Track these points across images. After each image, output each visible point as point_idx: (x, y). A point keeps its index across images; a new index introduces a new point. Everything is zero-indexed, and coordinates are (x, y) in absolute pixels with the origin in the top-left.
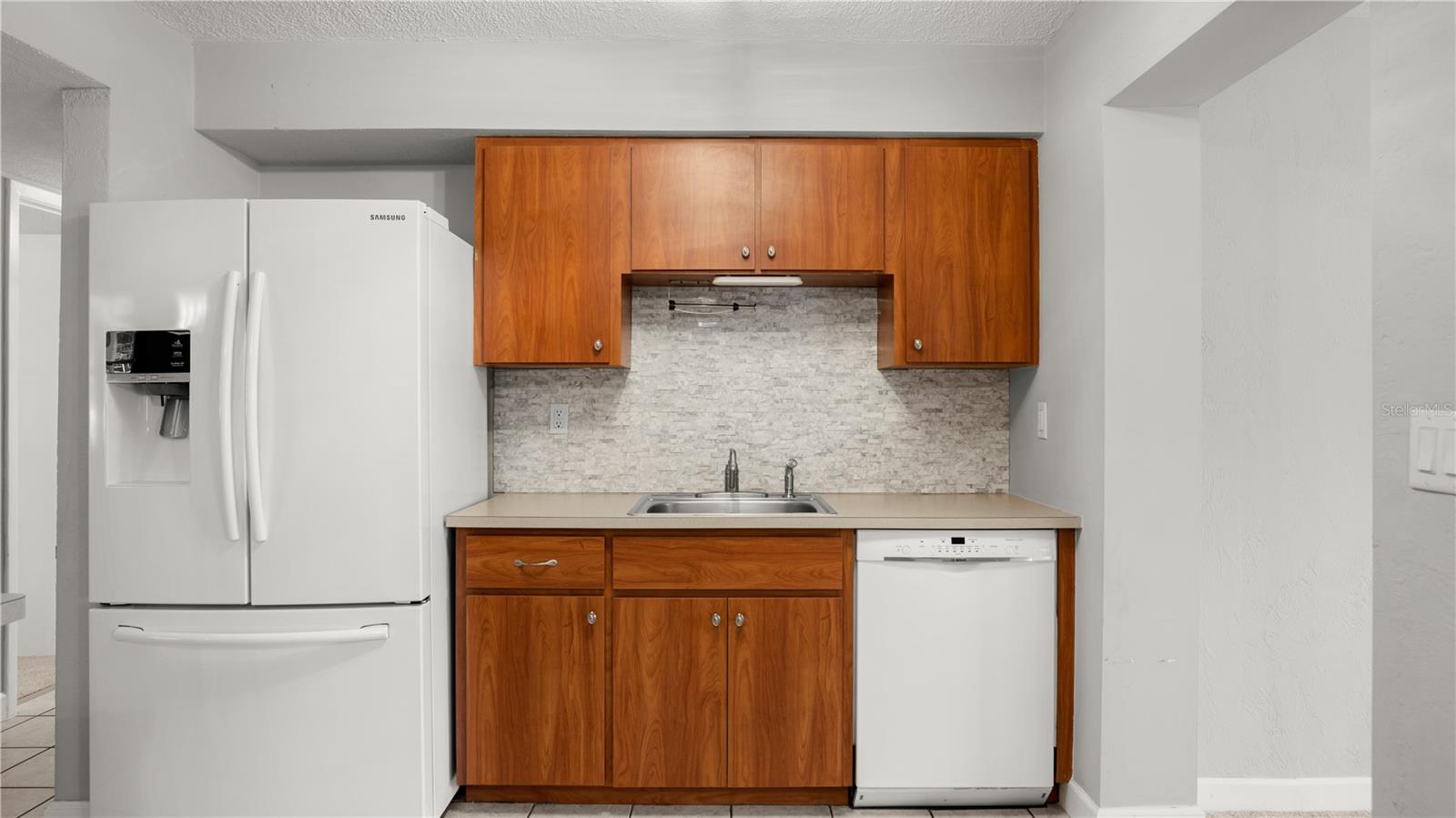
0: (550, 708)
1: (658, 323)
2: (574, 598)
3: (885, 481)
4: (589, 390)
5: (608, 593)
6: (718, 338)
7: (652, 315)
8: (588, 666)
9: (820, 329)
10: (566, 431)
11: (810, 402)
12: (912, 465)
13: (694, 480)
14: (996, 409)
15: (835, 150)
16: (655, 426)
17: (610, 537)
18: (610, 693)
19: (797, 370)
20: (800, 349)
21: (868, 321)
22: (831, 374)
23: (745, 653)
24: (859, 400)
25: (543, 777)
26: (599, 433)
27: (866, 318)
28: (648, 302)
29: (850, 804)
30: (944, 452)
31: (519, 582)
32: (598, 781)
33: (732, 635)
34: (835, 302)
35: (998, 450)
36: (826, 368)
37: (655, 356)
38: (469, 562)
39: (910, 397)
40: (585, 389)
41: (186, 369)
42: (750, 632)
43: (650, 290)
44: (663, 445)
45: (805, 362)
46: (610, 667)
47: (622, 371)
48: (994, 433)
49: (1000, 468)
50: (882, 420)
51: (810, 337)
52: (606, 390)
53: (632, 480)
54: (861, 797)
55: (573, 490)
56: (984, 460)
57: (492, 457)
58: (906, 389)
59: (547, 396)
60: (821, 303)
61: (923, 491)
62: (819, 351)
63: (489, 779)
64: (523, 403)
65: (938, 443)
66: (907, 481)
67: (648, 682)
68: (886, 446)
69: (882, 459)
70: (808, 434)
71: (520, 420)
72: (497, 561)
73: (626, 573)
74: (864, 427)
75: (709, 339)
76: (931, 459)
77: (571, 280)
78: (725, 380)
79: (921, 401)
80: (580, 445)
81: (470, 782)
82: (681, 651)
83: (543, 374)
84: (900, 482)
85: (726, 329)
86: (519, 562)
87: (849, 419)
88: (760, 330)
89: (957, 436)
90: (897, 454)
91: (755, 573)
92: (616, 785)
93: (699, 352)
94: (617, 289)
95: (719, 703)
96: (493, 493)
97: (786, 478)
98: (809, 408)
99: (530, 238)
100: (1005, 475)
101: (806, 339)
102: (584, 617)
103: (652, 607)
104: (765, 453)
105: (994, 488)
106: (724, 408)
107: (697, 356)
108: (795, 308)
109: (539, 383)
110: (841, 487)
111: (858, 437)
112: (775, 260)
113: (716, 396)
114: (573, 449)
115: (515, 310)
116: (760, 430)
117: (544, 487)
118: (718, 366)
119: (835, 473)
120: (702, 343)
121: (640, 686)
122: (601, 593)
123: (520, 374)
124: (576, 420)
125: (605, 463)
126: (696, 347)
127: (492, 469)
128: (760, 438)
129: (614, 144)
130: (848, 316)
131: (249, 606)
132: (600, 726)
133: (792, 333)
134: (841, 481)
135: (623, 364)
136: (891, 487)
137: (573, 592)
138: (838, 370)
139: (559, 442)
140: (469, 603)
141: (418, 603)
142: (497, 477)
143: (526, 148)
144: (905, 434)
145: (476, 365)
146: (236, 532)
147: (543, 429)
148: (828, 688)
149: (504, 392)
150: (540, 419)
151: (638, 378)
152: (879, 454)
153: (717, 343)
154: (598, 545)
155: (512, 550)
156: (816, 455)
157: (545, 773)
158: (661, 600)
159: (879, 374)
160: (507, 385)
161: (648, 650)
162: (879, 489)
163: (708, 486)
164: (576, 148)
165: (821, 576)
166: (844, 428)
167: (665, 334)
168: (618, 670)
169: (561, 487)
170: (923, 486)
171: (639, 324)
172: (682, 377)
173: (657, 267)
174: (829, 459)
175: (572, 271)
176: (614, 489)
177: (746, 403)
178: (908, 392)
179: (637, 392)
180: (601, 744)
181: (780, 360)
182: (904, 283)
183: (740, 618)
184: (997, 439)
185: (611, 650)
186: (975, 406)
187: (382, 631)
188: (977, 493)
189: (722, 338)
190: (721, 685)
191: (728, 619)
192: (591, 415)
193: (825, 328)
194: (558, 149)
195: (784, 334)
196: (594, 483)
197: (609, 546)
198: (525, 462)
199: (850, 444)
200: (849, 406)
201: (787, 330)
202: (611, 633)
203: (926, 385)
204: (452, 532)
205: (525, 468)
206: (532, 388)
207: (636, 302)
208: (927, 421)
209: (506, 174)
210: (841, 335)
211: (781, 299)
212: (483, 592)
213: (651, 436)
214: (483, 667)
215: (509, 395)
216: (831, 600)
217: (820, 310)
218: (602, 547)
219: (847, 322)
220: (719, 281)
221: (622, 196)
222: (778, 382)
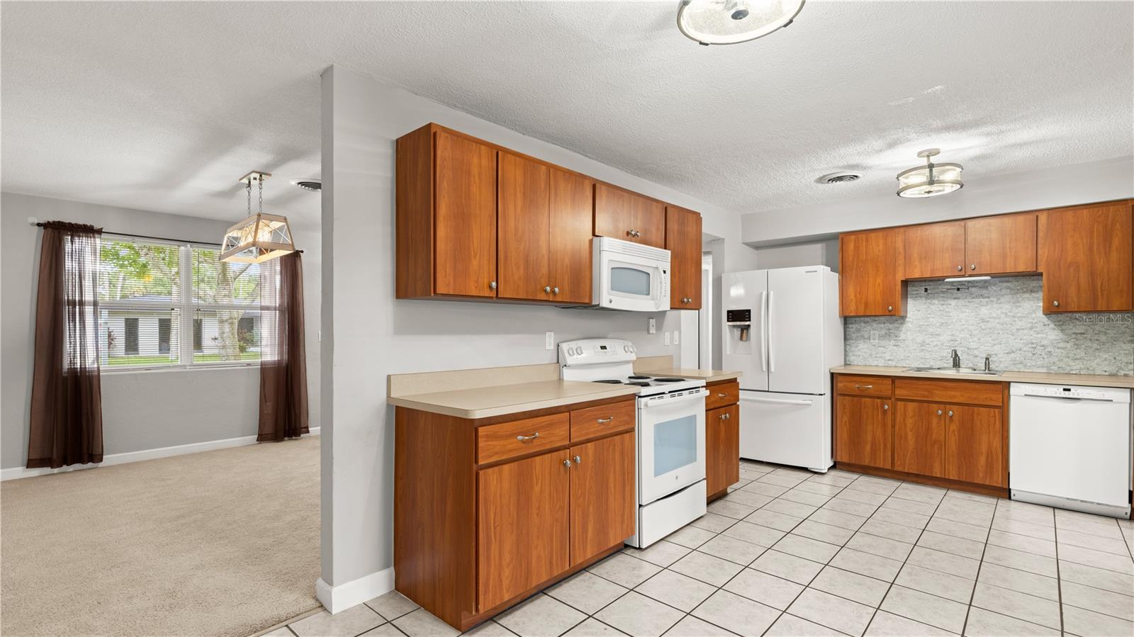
0: (869, 438)
1: (920, 297)
2: (879, 400)
3: (1047, 367)
4: (888, 325)
5: (893, 399)
6: (951, 302)
7: (917, 294)
8: (884, 425)
9: (1008, 296)
10: (877, 341)
11: (1002, 330)
12: (1065, 360)
13: (938, 363)
14: (1124, 333)
15: (1007, 220)
16: (919, 340)
17: (894, 379)
18: (893, 436)
19: (995, 315)
20: (996, 306)
21: (1037, 292)
22: (1014, 317)
23: (954, 427)
24: (1031, 329)
25: (866, 462)
26: (893, 342)
27: (1036, 290)
28: (917, 289)
29: (1010, 498)
30: (1086, 354)
31: (857, 393)
32: (888, 467)
33: (947, 419)
34: (1017, 283)
35: (1126, 354)
36: (1012, 314)
37: (919, 311)
38: (839, 384)
39: (1064, 327)
40: (886, 325)
41: (750, 320)
42: (956, 418)
43: (916, 284)
44: (923, 348)
45: (999, 312)
46: (893, 426)
47: (904, 318)
48: (1123, 345)
49: (1127, 363)
50: (1046, 338)
51: (1002, 300)
52: (896, 325)
53: (908, 362)
54: (1014, 495)
55: (880, 365)
56: (1115, 358)
57: (845, 351)
58: (1060, 323)
59: (869, 328)
60: (1009, 284)
61: (1072, 372)
62: (1007, 306)
63: (845, 459)
64: (858, 331)
65: (1082, 349)
66: (1061, 367)
67: (910, 435)
68: (1049, 350)
69: (1045, 356)
70: (1001, 344)
71: (857, 337)
72: (849, 385)
73: (900, 392)
74: (1033, 341)
75: (947, 303)
76: (1078, 357)
77: (879, 284)
78: (954, 321)
79: (1071, 329)
80: (884, 347)
81: (839, 459)
82: (924, 424)
83: (867, 319)
84: (1056, 368)
85: (955, 299)
86: (857, 386)
87: (1025, 337)
88: (973, 298)
89: (1095, 346)
90: (1054, 354)
91: (959, 396)
92: (896, 469)
93: (941, 308)
94: (899, 287)
95: (941, 445)
96: (846, 364)
97: (986, 363)
98: (1001, 332)
99: (862, 269)
100: (1131, 367)
101: (999, 301)
102: (883, 407)
103: (911, 406)
104: (976, 352)
105: (1122, 373)
106: (954, 332)
107: (940, 310)
108: (993, 287)
109: (865, 323)
110: (1020, 369)
111: (1030, 346)
112: (975, 271)
113: (949, 327)
114: (882, 349)
115: (855, 296)
116: (973, 342)
117: (867, 363)
118: (951, 314)
119: (1016, 362)
120: (943, 305)
121: (906, 434)
122: (890, 399)
123: (857, 319)
124: (882, 337)
125: (895, 354)
126: (940, 306)
127: (846, 355)
128: (973, 345)
129: (897, 230)
130: (1024, 290)
131: (768, 391)
132: (889, 446)
133: (992, 299)
134: (1020, 366)
135: (902, 314)
136: (1051, 370)
137: (878, 398)
138: (1018, 315)
139: (874, 345)
140: (839, 399)
141: (821, 395)
142: (847, 359)
143: (860, 236)
144: (1061, 345)
145: (840, 317)
146: (765, 368)
147: (867, 341)
148: (994, 445)
149: (851, 326)
150: (866, 337)
151: (910, 320)
152: (1043, 354)
153: (950, 305)
154: (890, 381)
155: (856, 381)
156: (1005, 353)
157: (867, 461)
158: (916, 404)
159: (1044, 316)
160: (852, 323)
161: (910, 422)
162: (1044, 370)
163: (945, 365)
164: (880, 234)
165: (991, 399)
166: (1022, 341)
167: (924, 301)
168: (897, 428)
169: (876, 363)
170: (1072, 370)
171: (912, 297)
172: (932, 319)
173: (917, 277)
174: (1013, 355)
175: (879, 280)
176: (899, 365)
177: (966, 330)
178: (1062, 325)
179: (910, 326)
180: (890, 454)
181: (984, 311)
182: (1049, 275)
183: (951, 412)
184: (1125, 348)
185: (894, 421)
186: (1108, 332)
187: (810, 402)
188: (1109, 375)
189: (953, 302)
190: (942, 438)
191: (945, 413)
192: (888, 335)
193: (1011, 296)
194: (873, 235)
195: (987, 299)
196: (890, 362)
197: (893, 382)
198: (859, 353)
199: (1025, 349)
200: (1026, 331)
201: (988, 297)
202: (894, 414)
203: (1074, 321)
204: (832, 375)
205: (859, 356)
206: (863, 325)
207: (909, 289)
208: (1075, 338)
209: (851, 246)
210: (1020, 299)
211: (985, 285)
212: (843, 395)
213: (916, 344)
214: (844, 421)
215: (853, 328)
216: (996, 410)
217: (1008, 288)
218: (891, 382)
219: (1024, 292)
220: (947, 280)
221: (901, 250)
222: (983, 320)
